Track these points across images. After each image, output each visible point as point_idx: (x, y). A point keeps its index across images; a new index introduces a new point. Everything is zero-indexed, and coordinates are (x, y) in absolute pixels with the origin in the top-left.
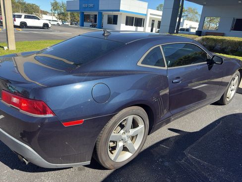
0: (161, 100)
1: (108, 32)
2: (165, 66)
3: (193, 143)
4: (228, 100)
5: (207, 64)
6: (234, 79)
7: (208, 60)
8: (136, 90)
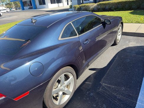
0: (79, 57)
1: (35, 19)
2: (77, 35)
3: (104, 76)
4: (118, 41)
5: (102, 25)
6: (119, 29)
7: (102, 23)
8: (61, 58)
